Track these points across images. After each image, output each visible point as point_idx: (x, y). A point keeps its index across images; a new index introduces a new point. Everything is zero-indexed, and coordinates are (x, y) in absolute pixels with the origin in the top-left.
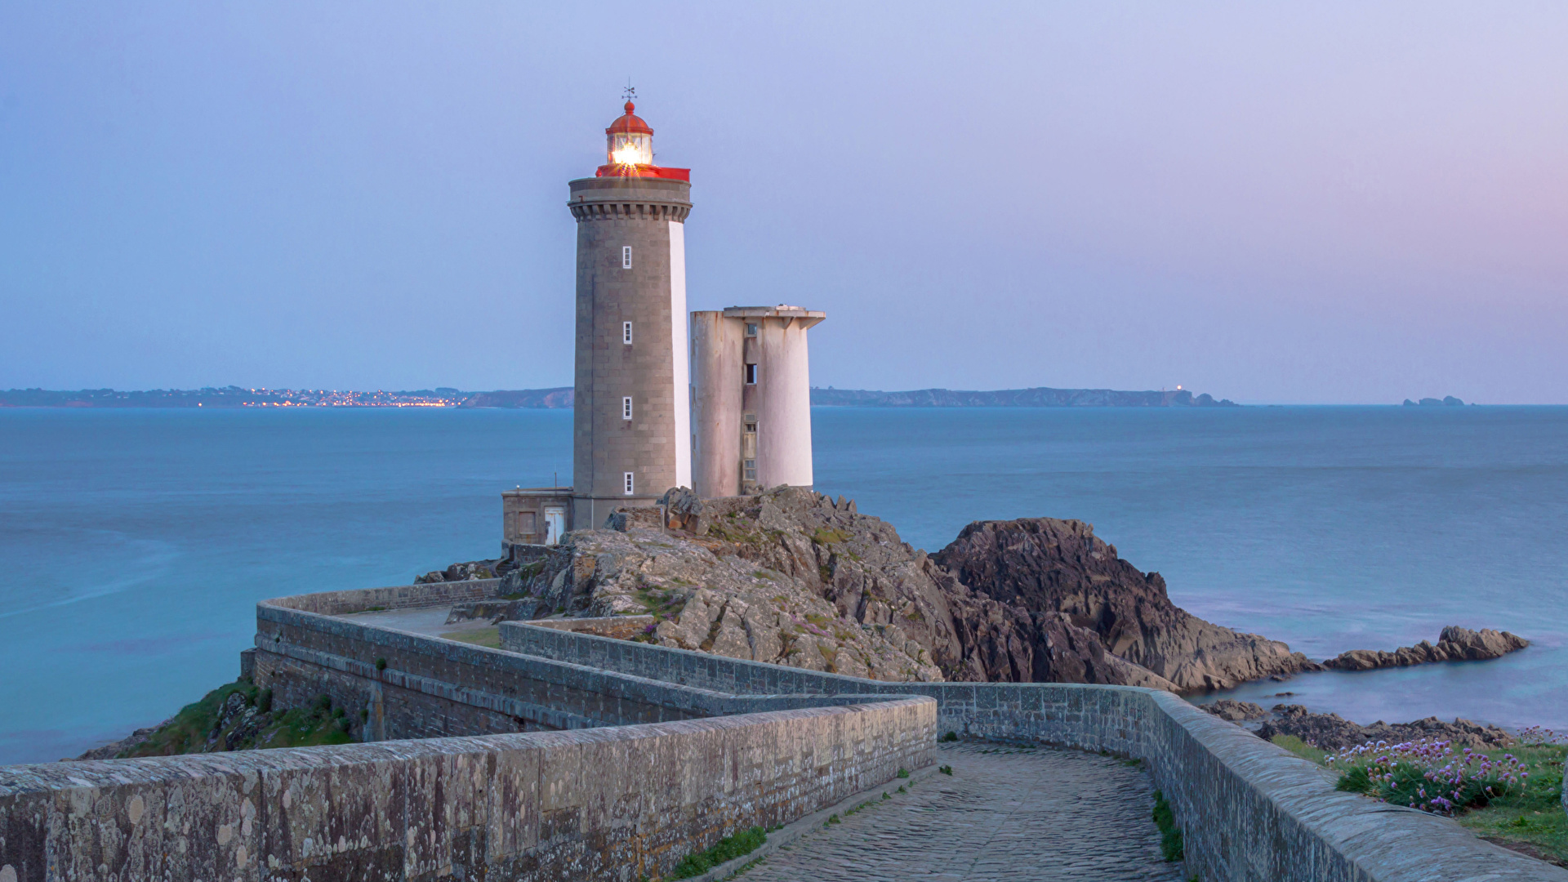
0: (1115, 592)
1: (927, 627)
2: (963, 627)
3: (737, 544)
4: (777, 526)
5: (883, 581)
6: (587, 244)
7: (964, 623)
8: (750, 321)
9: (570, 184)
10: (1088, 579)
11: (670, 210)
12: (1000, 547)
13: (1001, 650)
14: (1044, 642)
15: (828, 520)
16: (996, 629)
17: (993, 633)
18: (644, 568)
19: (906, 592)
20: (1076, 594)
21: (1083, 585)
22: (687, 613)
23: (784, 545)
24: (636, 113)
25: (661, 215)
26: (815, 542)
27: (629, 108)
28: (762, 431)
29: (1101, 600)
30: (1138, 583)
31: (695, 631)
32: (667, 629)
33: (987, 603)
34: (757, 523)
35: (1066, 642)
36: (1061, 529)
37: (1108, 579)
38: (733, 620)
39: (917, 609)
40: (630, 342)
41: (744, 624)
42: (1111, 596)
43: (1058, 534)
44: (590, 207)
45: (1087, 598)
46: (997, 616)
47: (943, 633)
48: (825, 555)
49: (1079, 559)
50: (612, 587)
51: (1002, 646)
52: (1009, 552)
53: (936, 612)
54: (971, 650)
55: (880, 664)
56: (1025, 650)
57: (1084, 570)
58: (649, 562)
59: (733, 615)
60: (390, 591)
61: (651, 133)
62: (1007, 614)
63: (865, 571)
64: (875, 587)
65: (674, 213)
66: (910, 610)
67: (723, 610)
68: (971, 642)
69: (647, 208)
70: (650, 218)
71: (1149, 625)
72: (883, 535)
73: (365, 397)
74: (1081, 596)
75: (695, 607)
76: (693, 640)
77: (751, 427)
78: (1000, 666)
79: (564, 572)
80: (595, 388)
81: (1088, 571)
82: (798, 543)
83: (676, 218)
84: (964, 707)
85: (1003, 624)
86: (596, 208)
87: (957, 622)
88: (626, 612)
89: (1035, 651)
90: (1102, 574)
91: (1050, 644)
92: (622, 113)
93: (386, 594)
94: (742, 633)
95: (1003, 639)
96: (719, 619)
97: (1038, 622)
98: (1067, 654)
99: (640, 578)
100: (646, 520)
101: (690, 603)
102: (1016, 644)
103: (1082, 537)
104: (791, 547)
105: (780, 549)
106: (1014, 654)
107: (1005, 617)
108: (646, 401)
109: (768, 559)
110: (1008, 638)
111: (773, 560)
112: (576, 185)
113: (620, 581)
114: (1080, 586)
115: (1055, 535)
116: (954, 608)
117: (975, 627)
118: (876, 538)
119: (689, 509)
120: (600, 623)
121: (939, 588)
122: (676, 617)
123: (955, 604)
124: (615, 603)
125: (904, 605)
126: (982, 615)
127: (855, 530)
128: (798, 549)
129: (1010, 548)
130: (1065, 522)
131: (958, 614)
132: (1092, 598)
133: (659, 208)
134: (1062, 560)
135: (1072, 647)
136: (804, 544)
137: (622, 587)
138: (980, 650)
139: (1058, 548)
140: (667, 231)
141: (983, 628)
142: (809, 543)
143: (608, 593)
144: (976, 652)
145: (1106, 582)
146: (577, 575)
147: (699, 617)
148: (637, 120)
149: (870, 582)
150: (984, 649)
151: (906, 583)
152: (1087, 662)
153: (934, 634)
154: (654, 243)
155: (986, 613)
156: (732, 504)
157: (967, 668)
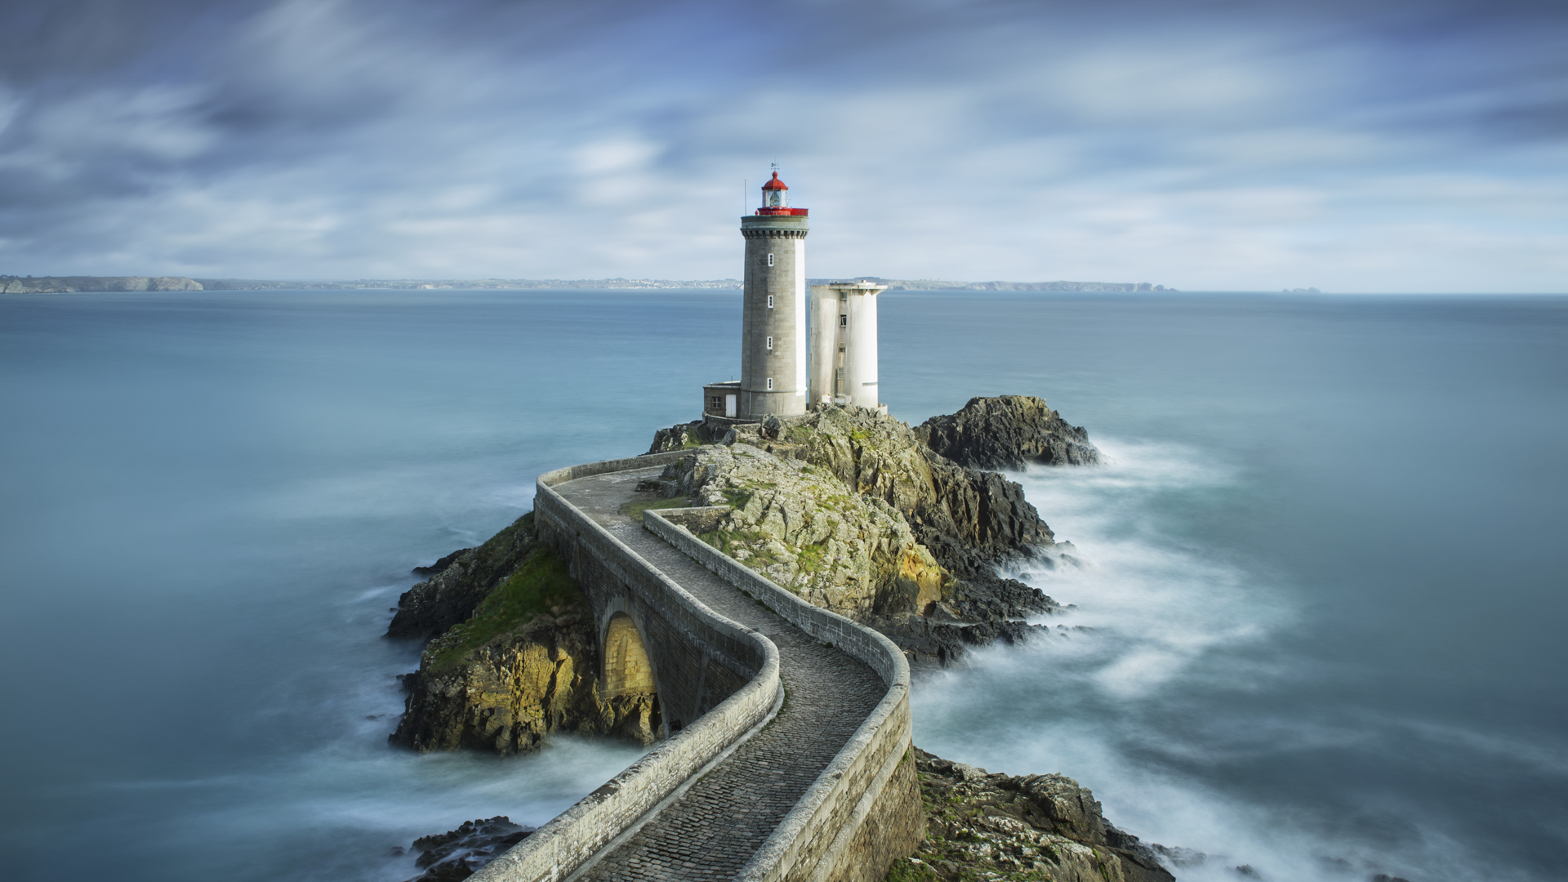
0: (1054, 440)
1: (914, 487)
2: (938, 484)
3: (801, 445)
4: (827, 432)
5: (890, 461)
6: (751, 252)
7: (939, 481)
8: (843, 291)
9: (742, 218)
10: (1039, 433)
11: (796, 233)
12: (988, 413)
13: (960, 497)
14: (987, 492)
15: (861, 424)
16: (958, 485)
17: (956, 487)
18: (732, 473)
19: (903, 467)
20: (1030, 441)
21: (1035, 436)
22: (749, 505)
23: (831, 444)
24: (778, 178)
25: (790, 237)
26: (851, 439)
27: (775, 175)
28: (849, 352)
29: (1046, 445)
30: (1070, 433)
31: (753, 515)
32: (737, 514)
33: (955, 468)
34: (816, 430)
35: (1001, 492)
36: (1025, 403)
37: (1050, 432)
38: (776, 508)
39: (909, 477)
40: (772, 307)
41: (782, 511)
42: (1052, 441)
43: (1023, 406)
44: (751, 232)
45: (1037, 443)
46: (960, 476)
47: (924, 489)
48: (856, 446)
49: (1034, 420)
50: (711, 486)
51: (961, 495)
52: (993, 416)
53: (921, 478)
54: (942, 497)
55: (867, 526)
56: (975, 497)
57: (1037, 427)
58: (735, 470)
59: (776, 505)
60: (618, 462)
61: (787, 189)
62: (967, 475)
63: (879, 455)
64: (884, 465)
65: (798, 235)
66: (904, 477)
67: (770, 503)
68: (943, 492)
69: (782, 232)
70: (784, 237)
71: (1073, 459)
72: (894, 432)
73: (686, 284)
74: (1034, 442)
75: (753, 502)
76: (751, 520)
77: (842, 350)
78: (959, 507)
79: (690, 473)
80: (753, 331)
81: (1039, 428)
82: (840, 441)
83: (799, 237)
84: (837, 631)
85: (964, 481)
86: (754, 233)
87: (935, 481)
88: (717, 502)
89: (980, 497)
90: (1048, 429)
91: (990, 494)
92: (771, 178)
93: (615, 463)
94: (780, 515)
95: (962, 491)
96: (768, 508)
97: (986, 479)
98: (1001, 499)
99: (728, 480)
100: (749, 433)
101: (751, 499)
102: (970, 493)
103: (1038, 408)
104: (835, 444)
105: (828, 446)
106: (968, 499)
107: (965, 477)
108: (780, 339)
109: (819, 453)
110: (965, 489)
111: (823, 452)
112: (745, 219)
113: (716, 483)
114: (1033, 437)
115: (1021, 407)
116: (934, 473)
117: (946, 483)
118: (889, 435)
119: (773, 426)
120: (699, 511)
121: (927, 461)
122: (742, 507)
123: (935, 470)
124: (710, 497)
125: (901, 474)
126: (951, 476)
127: (876, 430)
128: (839, 445)
129: (994, 414)
130: (1028, 398)
131: (936, 476)
132: (1040, 444)
133: (789, 233)
134: (1024, 421)
135: (1005, 495)
136: (844, 442)
137: (717, 486)
138: (947, 497)
139: (1022, 414)
140: (794, 244)
141: (951, 483)
142: (848, 440)
143: (708, 490)
144: (944, 499)
145: (1049, 434)
146: (696, 476)
147: (756, 507)
148: (779, 182)
149: (882, 463)
150: (950, 496)
151: (904, 462)
152: (1013, 504)
153: (919, 490)
154: (786, 252)
155: (953, 475)
156: (802, 420)
157: (938, 509)
